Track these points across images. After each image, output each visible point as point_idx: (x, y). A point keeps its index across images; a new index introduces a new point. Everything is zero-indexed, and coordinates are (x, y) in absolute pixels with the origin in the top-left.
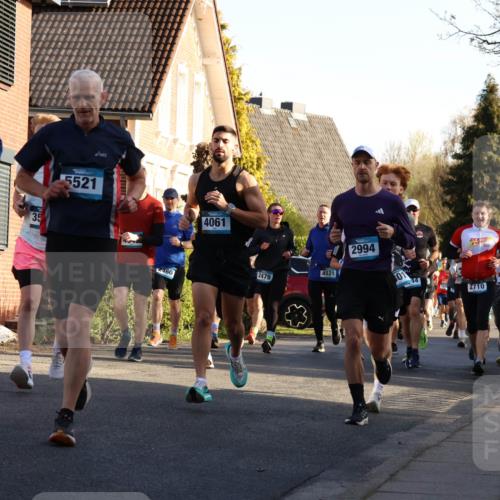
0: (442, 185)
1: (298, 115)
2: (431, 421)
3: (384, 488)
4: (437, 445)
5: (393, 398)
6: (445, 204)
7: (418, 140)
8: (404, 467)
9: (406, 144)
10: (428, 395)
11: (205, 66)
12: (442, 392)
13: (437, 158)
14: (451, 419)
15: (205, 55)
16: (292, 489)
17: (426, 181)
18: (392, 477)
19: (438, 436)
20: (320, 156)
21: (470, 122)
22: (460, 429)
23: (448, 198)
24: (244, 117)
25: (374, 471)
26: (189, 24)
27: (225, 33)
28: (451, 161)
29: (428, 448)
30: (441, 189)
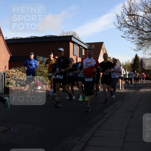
0: (132, 66)
3: (125, 102)
4: (131, 97)
5: (125, 91)
6: (132, 68)
7: (129, 61)
8: (128, 99)
9: (127, 62)
10: (130, 90)
12: (132, 90)
13: (131, 63)
14: (133, 93)
17: (130, 65)
18: (126, 100)
21: (134, 59)
25: (124, 100)
26: (102, 50)
28: (132, 63)
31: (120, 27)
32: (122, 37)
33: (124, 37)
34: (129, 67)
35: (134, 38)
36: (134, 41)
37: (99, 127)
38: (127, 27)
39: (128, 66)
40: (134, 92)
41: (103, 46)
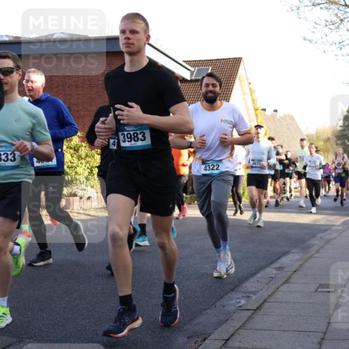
1: (280, 114)
2: (334, 228)
3: (315, 256)
4: (335, 238)
5: (318, 220)
6: (337, 144)
8: (323, 247)
11: (244, 99)
12: (338, 217)
14: (341, 228)
15: (244, 94)
16: (280, 257)
17: (330, 136)
18: (318, 251)
19: (335, 234)
20: (288, 129)
21: (346, 113)
22: (344, 231)
23: (338, 142)
24: (259, 116)
25: (311, 249)
26: (237, 83)
27: (251, 86)
28: (339, 128)
29: (332, 239)
30: (335, 139)
31: (298, 8)
32: (305, 39)
33: (311, 41)
34: (328, 140)
35: (344, 43)
36: (343, 56)
37: (227, 340)
38: (321, 8)
39: (325, 136)
40: (344, 223)
41: (241, 71)
